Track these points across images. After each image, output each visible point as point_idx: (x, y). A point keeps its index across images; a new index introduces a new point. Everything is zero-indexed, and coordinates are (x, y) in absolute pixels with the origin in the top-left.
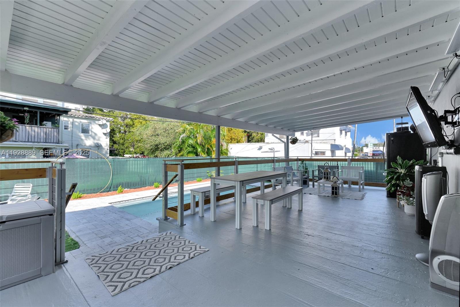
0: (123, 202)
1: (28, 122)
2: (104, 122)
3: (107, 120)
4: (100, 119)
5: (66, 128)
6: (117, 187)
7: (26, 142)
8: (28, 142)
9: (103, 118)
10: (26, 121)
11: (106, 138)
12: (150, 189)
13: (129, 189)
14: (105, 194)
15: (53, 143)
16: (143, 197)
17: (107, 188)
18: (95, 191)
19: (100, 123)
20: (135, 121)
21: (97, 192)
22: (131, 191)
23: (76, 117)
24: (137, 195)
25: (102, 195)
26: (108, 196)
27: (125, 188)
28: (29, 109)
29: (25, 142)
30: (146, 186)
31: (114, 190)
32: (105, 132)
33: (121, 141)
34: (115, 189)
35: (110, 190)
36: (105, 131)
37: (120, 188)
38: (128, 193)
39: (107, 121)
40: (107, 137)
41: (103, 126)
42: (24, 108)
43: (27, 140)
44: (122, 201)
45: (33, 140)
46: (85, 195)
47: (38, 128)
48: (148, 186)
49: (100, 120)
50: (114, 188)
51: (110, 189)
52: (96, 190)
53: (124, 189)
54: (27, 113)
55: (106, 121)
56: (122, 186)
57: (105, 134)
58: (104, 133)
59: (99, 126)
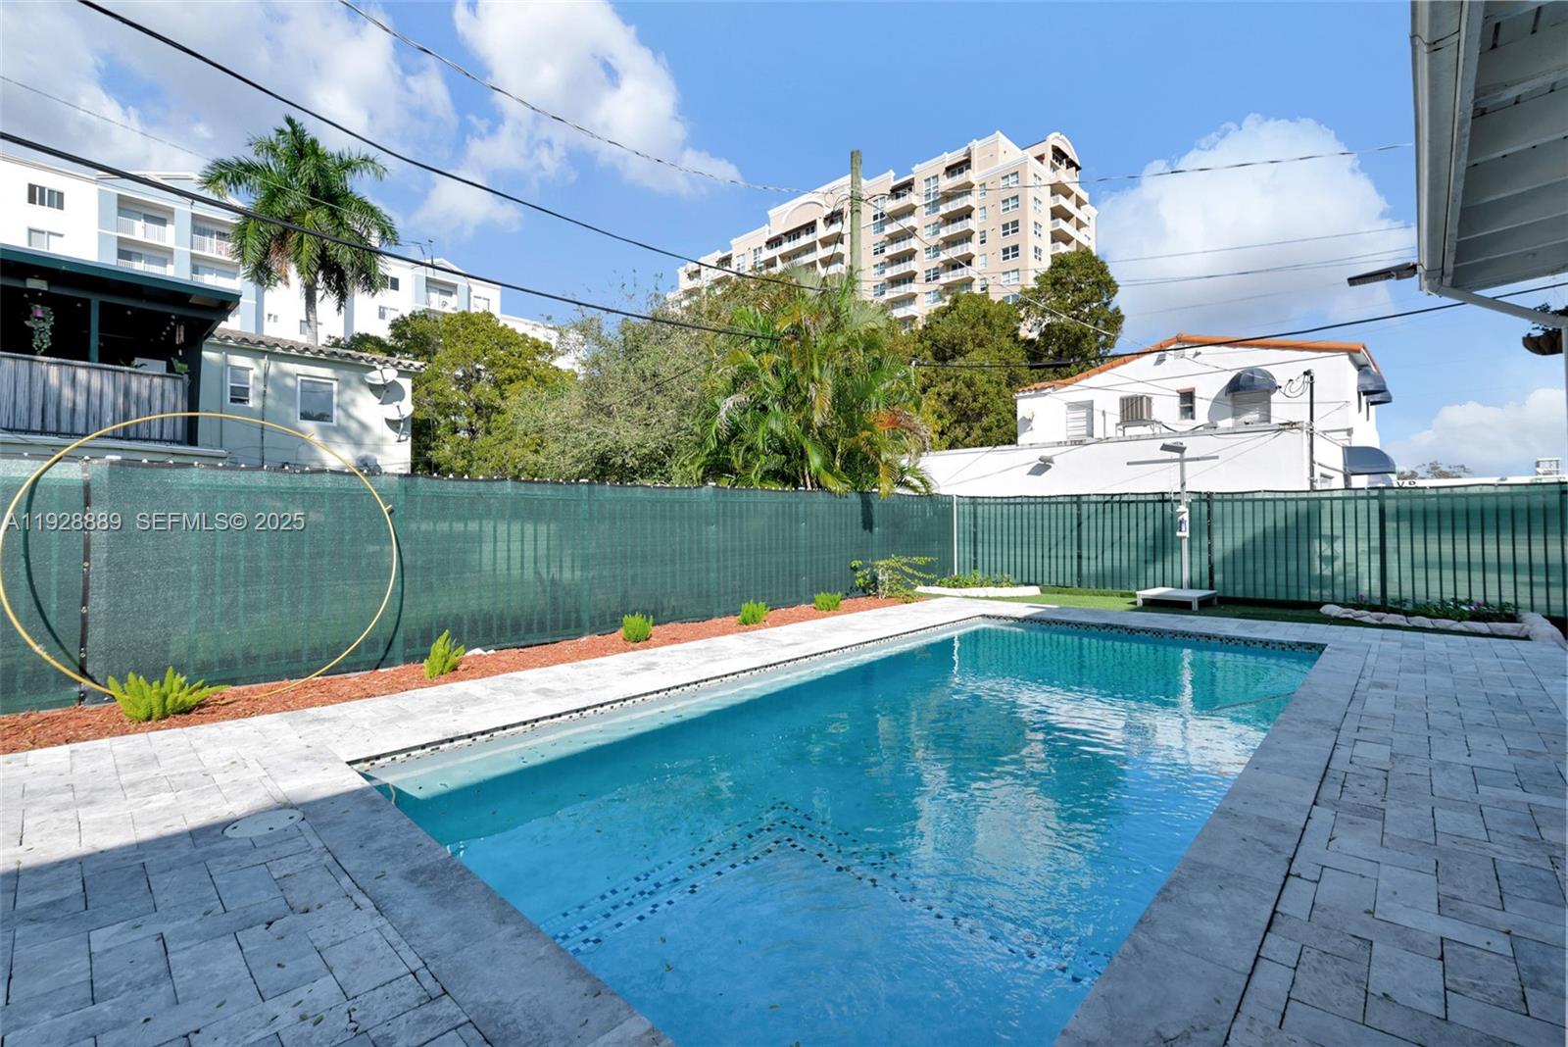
0: (456, 743)
1: (45, 347)
2: (391, 374)
3: (401, 367)
4: (375, 364)
5: (239, 396)
6: (428, 639)
7: (35, 432)
8: (43, 432)
9: (387, 361)
10: (36, 343)
11: (399, 441)
12: (603, 652)
13: (492, 652)
14: (356, 685)
15: (161, 440)
16: (585, 706)
17: (371, 643)
18: (295, 666)
19: (375, 377)
20: (508, 387)
21: (310, 672)
22: (504, 665)
23: (277, 353)
24: (545, 693)
25: (334, 687)
26: (369, 696)
27: (474, 647)
28: (49, 285)
29: (27, 431)
30: (580, 635)
31: (408, 660)
32: (396, 417)
33: (460, 463)
34: (418, 650)
35: (388, 656)
36: (392, 412)
37: (439, 647)
38: (488, 673)
39: (401, 374)
40: (403, 437)
41: (385, 392)
42: (24, 280)
43: (36, 425)
44: (452, 740)
45: (65, 428)
46: (228, 691)
47: (89, 373)
48: (592, 633)
49: (375, 368)
50: (408, 642)
51: (388, 649)
52: (304, 659)
53: (469, 648)
54: (42, 305)
55: (396, 373)
56: (453, 635)
57: (393, 424)
58: (388, 421)
59: (372, 390)
